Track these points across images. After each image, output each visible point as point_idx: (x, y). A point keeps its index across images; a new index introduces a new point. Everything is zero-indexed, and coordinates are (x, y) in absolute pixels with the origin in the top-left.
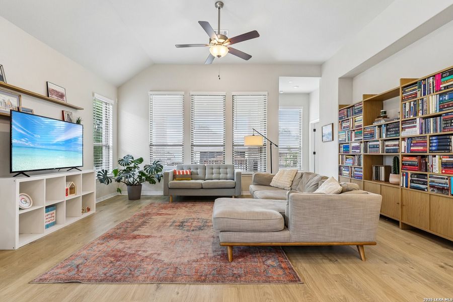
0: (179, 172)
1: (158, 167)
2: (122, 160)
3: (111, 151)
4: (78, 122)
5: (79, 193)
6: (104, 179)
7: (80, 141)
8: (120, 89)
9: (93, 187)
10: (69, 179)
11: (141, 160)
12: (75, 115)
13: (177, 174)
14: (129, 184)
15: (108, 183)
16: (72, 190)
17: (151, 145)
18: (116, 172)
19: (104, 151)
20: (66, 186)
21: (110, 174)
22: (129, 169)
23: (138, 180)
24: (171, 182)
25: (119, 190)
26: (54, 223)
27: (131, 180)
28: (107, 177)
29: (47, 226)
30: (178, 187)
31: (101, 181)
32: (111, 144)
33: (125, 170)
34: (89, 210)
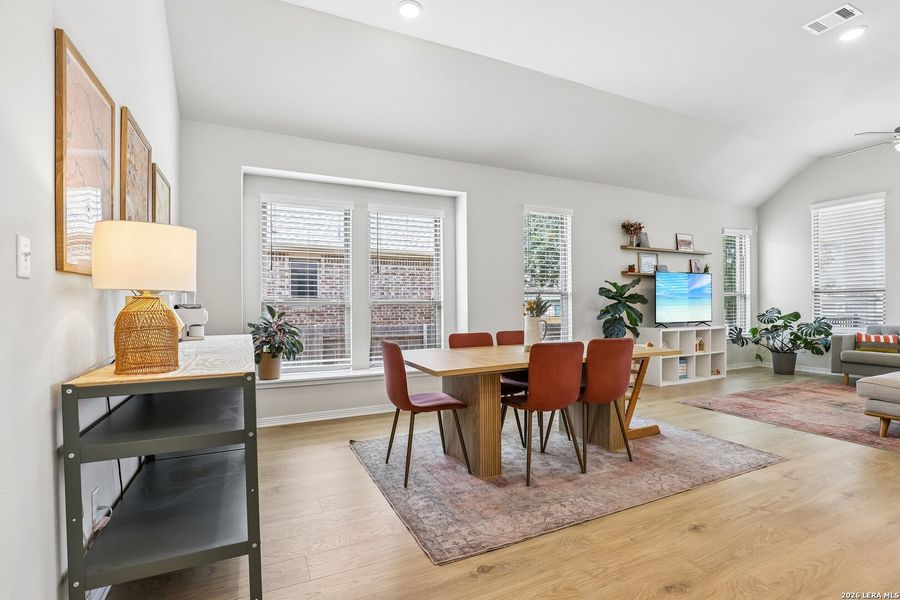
0: (868, 337)
1: (823, 328)
2: (764, 315)
3: (748, 303)
4: (706, 270)
5: (708, 351)
6: (737, 339)
7: (708, 291)
8: (761, 212)
9: (723, 346)
10: (699, 333)
11: (796, 316)
12: (702, 263)
13: (864, 339)
14: (774, 350)
15: (743, 345)
16: (701, 346)
17: (817, 291)
18: (754, 331)
19: (739, 302)
20: (695, 341)
21: (746, 333)
22: (776, 328)
23: (790, 345)
24: (847, 352)
25: (758, 357)
26: (685, 377)
27: (778, 345)
28: (742, 338)
29: (681, 377)
30: (859, 361)
31: (734, 341)
32: (748, 293)
33: (766, 329)
34: (718, 373)
